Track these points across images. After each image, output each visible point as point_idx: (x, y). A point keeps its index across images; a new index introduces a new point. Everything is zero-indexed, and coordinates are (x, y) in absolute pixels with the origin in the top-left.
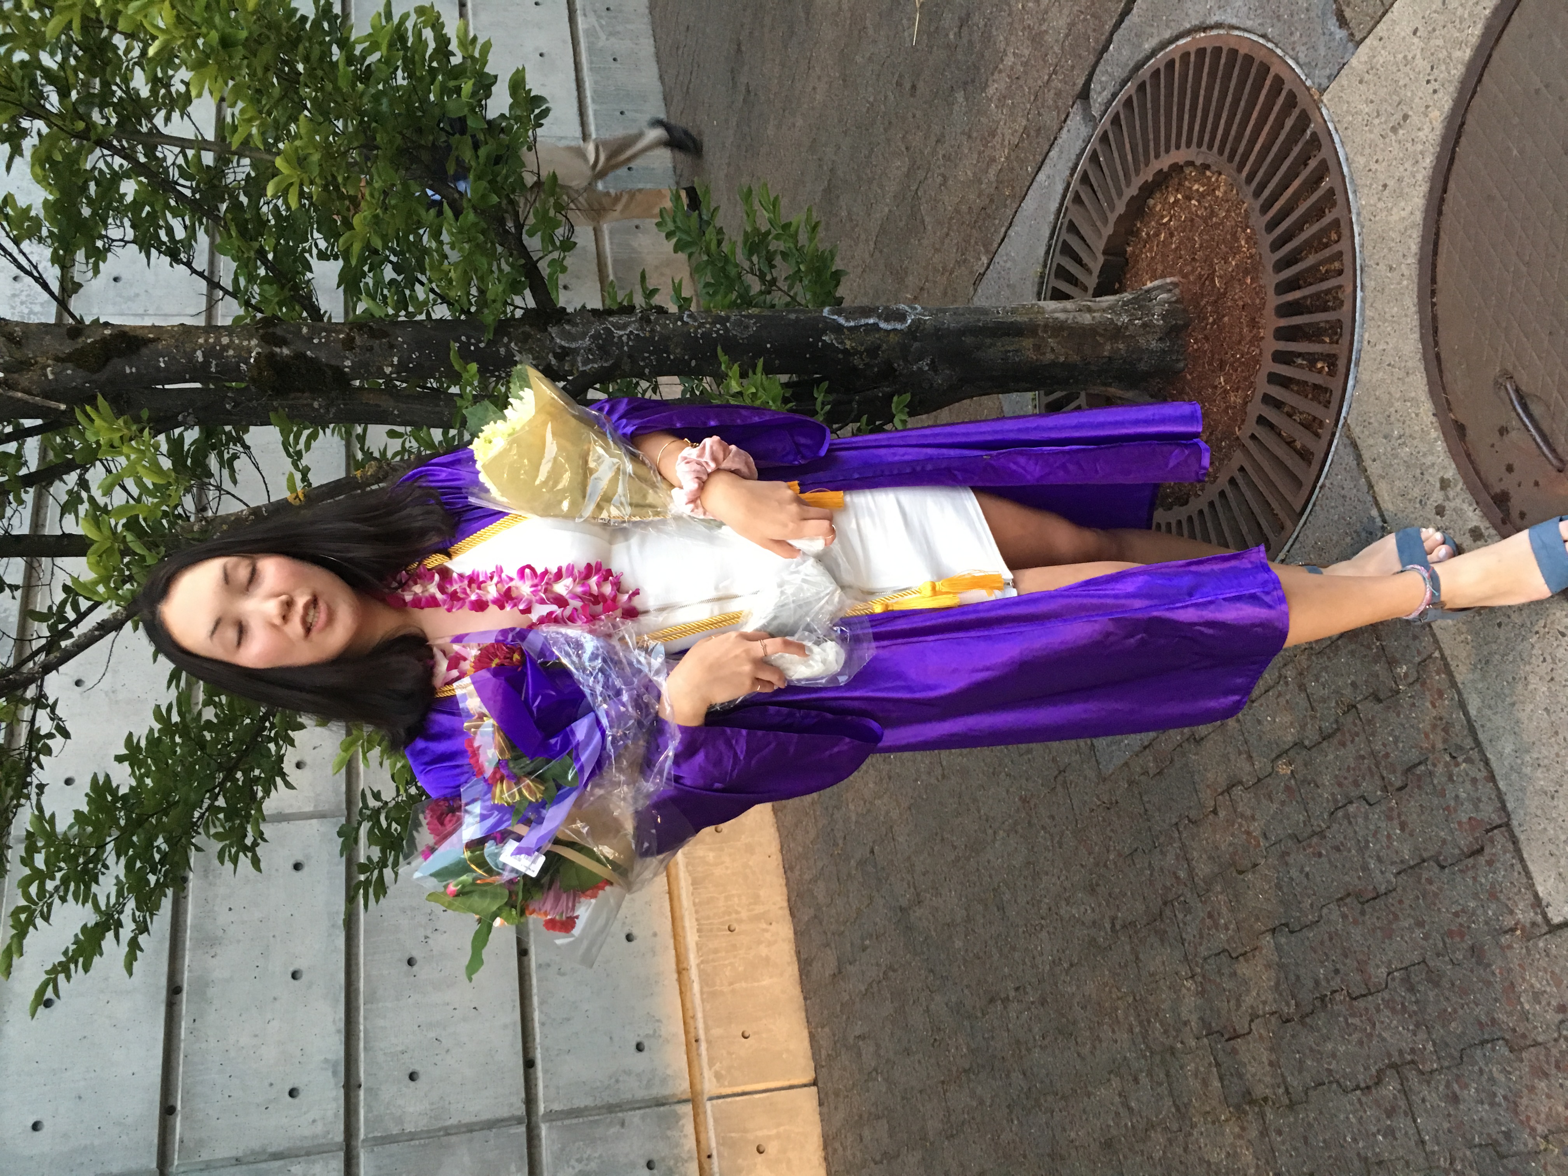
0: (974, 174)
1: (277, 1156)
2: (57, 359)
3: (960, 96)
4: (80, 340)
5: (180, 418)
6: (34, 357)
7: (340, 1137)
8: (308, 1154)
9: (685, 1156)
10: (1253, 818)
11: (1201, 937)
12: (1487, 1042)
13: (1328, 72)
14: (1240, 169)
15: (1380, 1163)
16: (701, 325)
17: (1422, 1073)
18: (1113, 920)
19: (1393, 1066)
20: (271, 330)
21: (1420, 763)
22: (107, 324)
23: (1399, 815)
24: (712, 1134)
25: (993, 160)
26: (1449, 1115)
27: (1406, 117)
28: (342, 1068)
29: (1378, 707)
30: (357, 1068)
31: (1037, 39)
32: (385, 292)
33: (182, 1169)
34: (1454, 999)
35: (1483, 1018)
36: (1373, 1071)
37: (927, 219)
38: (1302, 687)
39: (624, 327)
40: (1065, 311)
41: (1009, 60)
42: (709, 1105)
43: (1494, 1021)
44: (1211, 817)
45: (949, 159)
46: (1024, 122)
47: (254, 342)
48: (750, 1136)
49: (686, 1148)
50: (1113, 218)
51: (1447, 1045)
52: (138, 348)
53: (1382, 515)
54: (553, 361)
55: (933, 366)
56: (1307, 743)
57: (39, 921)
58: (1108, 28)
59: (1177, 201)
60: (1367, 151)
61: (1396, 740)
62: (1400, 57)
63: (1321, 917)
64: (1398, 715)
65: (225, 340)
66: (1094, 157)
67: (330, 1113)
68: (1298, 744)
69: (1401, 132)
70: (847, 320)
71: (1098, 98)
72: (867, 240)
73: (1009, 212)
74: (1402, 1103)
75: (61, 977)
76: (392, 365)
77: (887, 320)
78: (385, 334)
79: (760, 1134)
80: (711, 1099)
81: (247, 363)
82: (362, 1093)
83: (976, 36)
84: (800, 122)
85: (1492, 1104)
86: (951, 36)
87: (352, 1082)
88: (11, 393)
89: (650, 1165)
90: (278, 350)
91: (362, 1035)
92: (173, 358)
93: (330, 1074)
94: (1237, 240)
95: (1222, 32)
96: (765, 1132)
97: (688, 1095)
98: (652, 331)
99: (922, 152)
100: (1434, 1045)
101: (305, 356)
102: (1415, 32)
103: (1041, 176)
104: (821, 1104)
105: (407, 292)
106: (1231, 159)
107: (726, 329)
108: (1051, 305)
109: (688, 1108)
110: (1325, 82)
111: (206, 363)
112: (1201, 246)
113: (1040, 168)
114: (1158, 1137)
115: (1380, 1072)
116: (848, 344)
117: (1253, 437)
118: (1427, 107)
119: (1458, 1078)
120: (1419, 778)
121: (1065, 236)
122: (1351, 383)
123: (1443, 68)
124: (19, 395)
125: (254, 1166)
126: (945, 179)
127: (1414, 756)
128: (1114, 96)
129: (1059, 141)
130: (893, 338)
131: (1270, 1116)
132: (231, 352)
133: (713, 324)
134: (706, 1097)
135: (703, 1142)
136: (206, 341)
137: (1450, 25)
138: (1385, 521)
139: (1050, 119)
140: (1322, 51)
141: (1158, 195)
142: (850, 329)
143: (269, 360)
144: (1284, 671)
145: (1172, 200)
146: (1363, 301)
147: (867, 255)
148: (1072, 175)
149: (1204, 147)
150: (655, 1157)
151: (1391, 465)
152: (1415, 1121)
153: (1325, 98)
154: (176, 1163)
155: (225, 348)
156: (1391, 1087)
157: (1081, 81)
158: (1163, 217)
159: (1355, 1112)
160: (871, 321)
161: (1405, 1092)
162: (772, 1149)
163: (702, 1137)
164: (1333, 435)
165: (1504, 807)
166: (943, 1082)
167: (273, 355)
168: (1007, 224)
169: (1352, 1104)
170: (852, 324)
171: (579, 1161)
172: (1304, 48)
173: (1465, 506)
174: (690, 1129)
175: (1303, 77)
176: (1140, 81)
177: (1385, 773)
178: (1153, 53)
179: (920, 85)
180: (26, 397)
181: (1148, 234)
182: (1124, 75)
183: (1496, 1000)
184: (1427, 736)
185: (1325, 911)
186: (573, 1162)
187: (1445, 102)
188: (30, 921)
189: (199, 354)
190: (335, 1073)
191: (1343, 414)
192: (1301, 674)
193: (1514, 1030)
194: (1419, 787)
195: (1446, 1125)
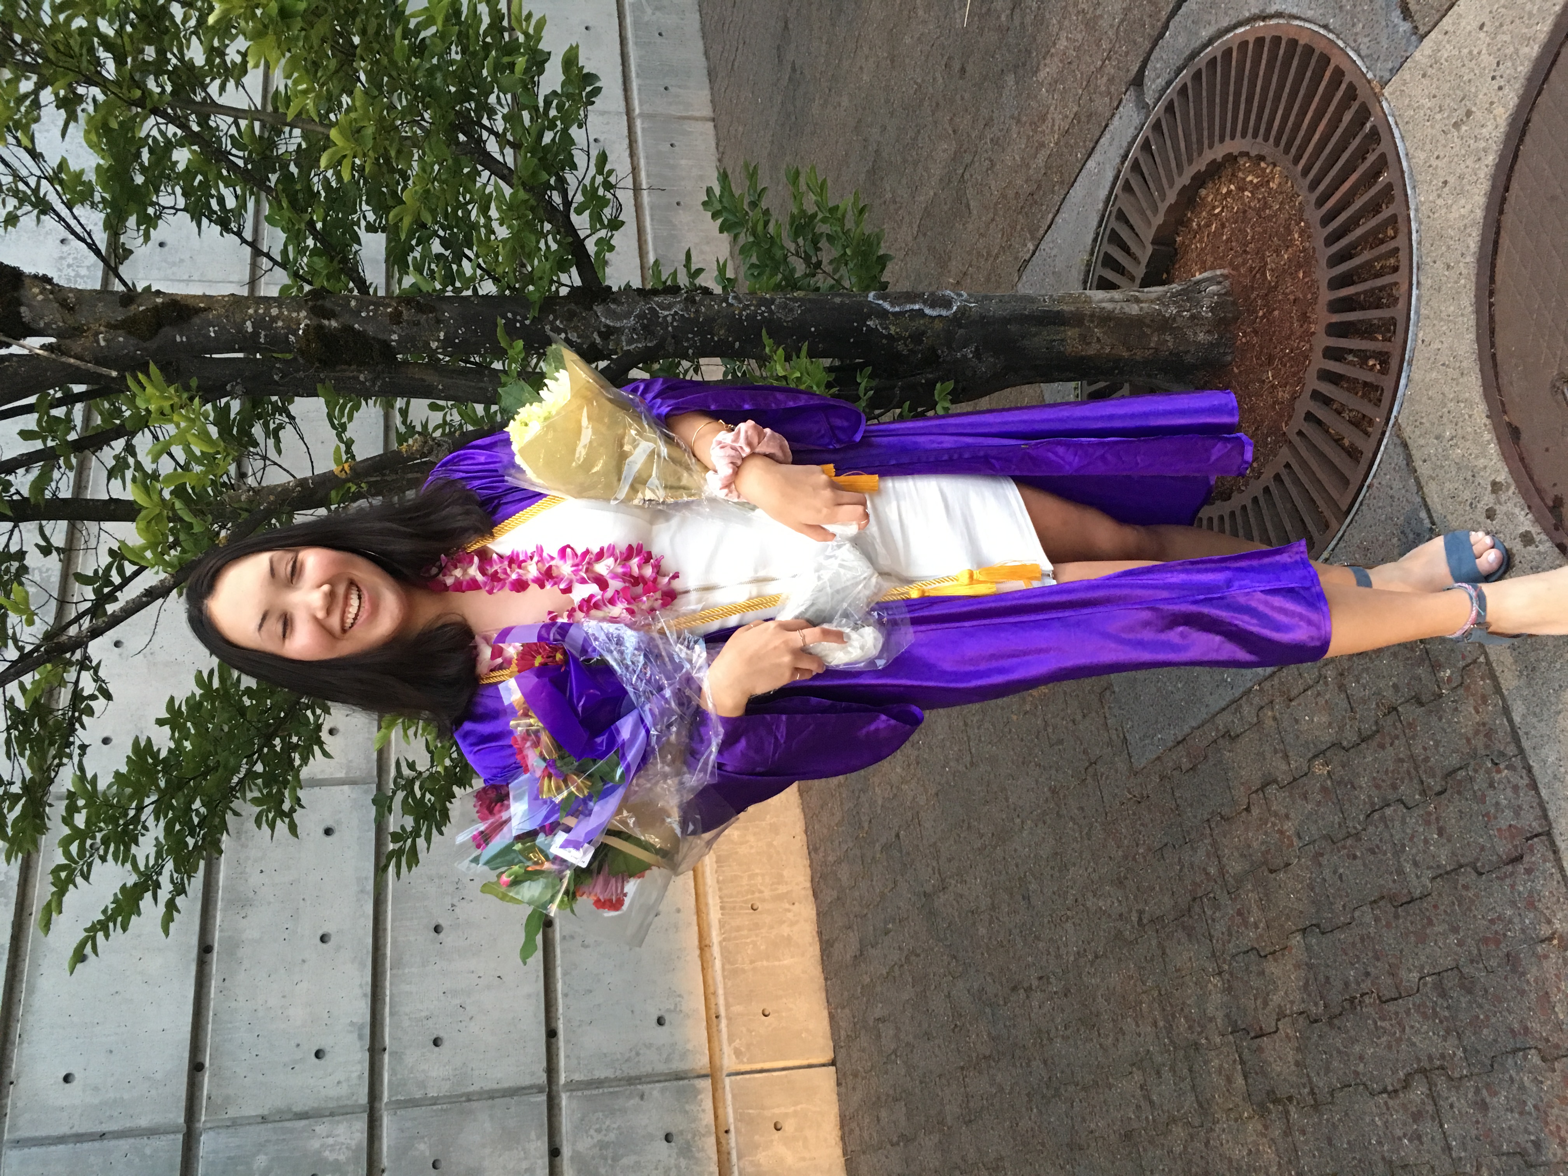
0: (1022, 158)
1: (303, 1116)
2: (109, 326)
3: (1010, 79)
4: (133, 308)
5: (228, 387)
6: (88, 323)
7: (364, 1099)
8: (332, 1115)
9: (703, 1131)
10: (1287, 816)
11: (1230, 935)
12: (1520, 1050)
13: (1390, 65)
14: (1296, 161)
15: (1405, 1167)
16: (746, 307)
17: (1450, 1078)
18: (1141, 913)
19: (1423, 1071)
20: (320, 303)
21: (1461, 768)
22: (158, 293)
23: (1438, 819)
24: (730, 1110)
25: (1042, 145)
26: (1477, 1122)
27: (1469, 113)
28: (367, 1031)
29: (1420, 710)
30: (382, 1032)
31: (1091, 24)
32: (433, 266)
33: (209, 1125)
34: (1487, 1007)
35: (1516, 1026)
36: (1401, 1074)
37: (972, 204)
38: (1342, 688)
39: (669, 307)
40: (1112, 300)
41: (1062, 44)
42: (727, 1081)
43: (1526, 1029)
44: (1244, 814)
45: (997, 143)
46: (1075, 109)
47: (303, 314)
48: (767, 1113)
49: (704, 1123)
50: (1163, 207)
51: (1478, 1052)
52: (189, 317)
53: (1430, 517)
54: (598, 340)
55: (977, 354)
56: (1345, 743)
57: (79, 880)
58: (1164, 15)
59: (1229, 192)
60: (1428, 147)
61: (1437, 744)
62: (1465, 51)
63: (1353, 918)
64: (1440, 719)
65: (274, 312)
66: (1146, 146)
67: (355, 1075)
68: (1336, 745)
69: (1464, 128)
70: (892, 305)
71: (1152, 84)
72: (911, 223)
73: (1057, 199)
74: (1430, 1108)
75: (100, 935)
76: (438, 340)
77: (932, 306)
78: (432, 309)
79: (776, 1111)
80: (729, 1075)
81: (295, 333)
82: (386, 1057)
83: (1029, 19)
84: (845, 102)
85: (1521, 1113)
86: (1003, 18)
87: (377, 1046)
88: (64, 359)
89: (668, 1138)
90: (326, 322)
91: (388, 999)
92: (222, 328)
93: (355, 1036)
94: (1289, 232)
95: (1282, 21)
96: (783, 1110)
97: (707, 1071)
98: (697, 311)
99: (969, 136)
100: (1465, 1051)
101: (353, 329)
102: (1482, 27)
103: (1091, 164)
104: (839, 1084)
105: (455, 267)
106: (1287, 151)
107: (771, 312)
108: (1098, 295)
109: (706, 1084)
110: (1387, 75)
111: (256, 334)
112: (1253, 237)
113: (1089, 156)
114: (1179, 1131)
115: (1408, 1075)
116: (893, 330)
117: (1300, 433)
118: (1492, 103)
119: (1488, 1086)
120: (1460, 782)
121: (1114, 224)
122: (1403, 382)
123: (1509, 64)
124: (72, 361)
125: (280, 1125)
126: (993, 164)
127: (1455, 760)
128: (1169, 83)
129: (1111, 127)
130: (938, 325)
131: (1294, 1115)
132: (280, 324)
133: (758, 306)
134: (725, 1073)
135: (721, 1117)
136: (256, 311)
137: (1517, 21)
138: (1433, 523)
139: (1101, 104)
140: (1385, 43)
141: (1210, 185)
142: (895, 314)
143: (317, 332)
144: (1324, 671)
145: (1224, 191)
146: (1419, 299)
147: (910, 238)
148: (1123, 163)
149: (1260, 139)
150: (673, 1130)
151: (1442, 467)
152: (1442, 1126)
153: (1386, 91)
154: (203, 1118)
155: (274, 319)
156: (1419, 1091)
157: (1135, 68)
158: (1214, 208)
159: (1381, 1115)
160: (917, 307)
161: (1433, 1097)
162: (789, 1126)
163: (720, 1111)
164: (1384, 433)
165: (1545, 817)
166: (962, 1068)
167: (321, 327)
168: (1054, 210)
169: (1378, 1106)
170: (897, 309)
171: (599, 1131)
172: (1366, 40)
173: (1517, 511)
174: (708, 1104)
175: (1364, 70)
176: (1195, 69)
177: (1424, 777)
178: (1210, 41)
179: (970, 68)
180: (78, 363)
181: (1199, 225)
182: (1180, 62)
183: (1529, 1009)
184: (1468, 740)
185: (1357, 914)
186: (592, 1132)
187: (1511, 98)
188: (70, 880)
189: (248, 323)
190: (361, 1037)
191: (1394, 413)
192: (1342, 674)
193: (1547, 1040)
194: (1459, 793)
195: (1474, 1132)
